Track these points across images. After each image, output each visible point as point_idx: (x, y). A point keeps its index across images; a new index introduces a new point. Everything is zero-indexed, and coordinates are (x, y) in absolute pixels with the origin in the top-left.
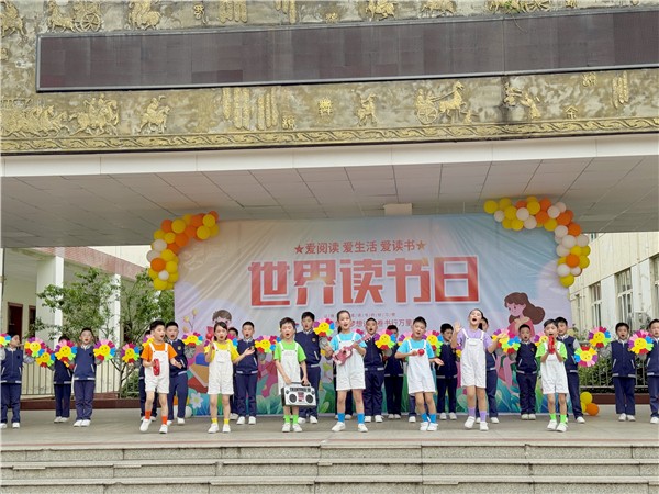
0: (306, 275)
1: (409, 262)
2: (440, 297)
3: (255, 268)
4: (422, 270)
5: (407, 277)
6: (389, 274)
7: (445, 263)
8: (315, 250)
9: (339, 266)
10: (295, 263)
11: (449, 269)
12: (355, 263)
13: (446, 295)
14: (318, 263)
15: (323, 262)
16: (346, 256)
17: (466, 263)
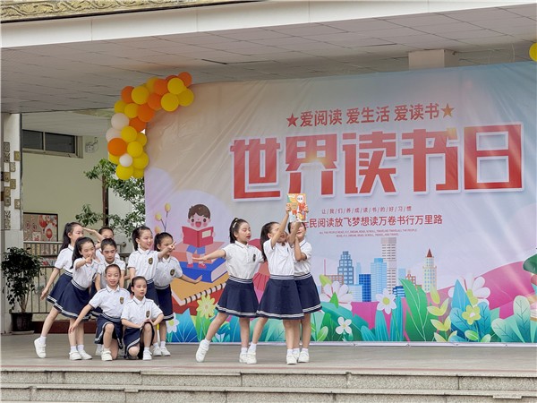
0: (301, 155)
1: (431, 135)
2: (470, 184)
3: (238, 148)
4: (448, 145)
5: (428, 156)
6: (405, 152)
7: (478, 135)
8: (313, 122)
9: (341, 142)
10: (287, 139)
11: (484, 143)
12: (362, 138)
13: (479, 180)
14: (316, 138)
15: (321, 137)
16: (349, 129)
17: (506, 134)
